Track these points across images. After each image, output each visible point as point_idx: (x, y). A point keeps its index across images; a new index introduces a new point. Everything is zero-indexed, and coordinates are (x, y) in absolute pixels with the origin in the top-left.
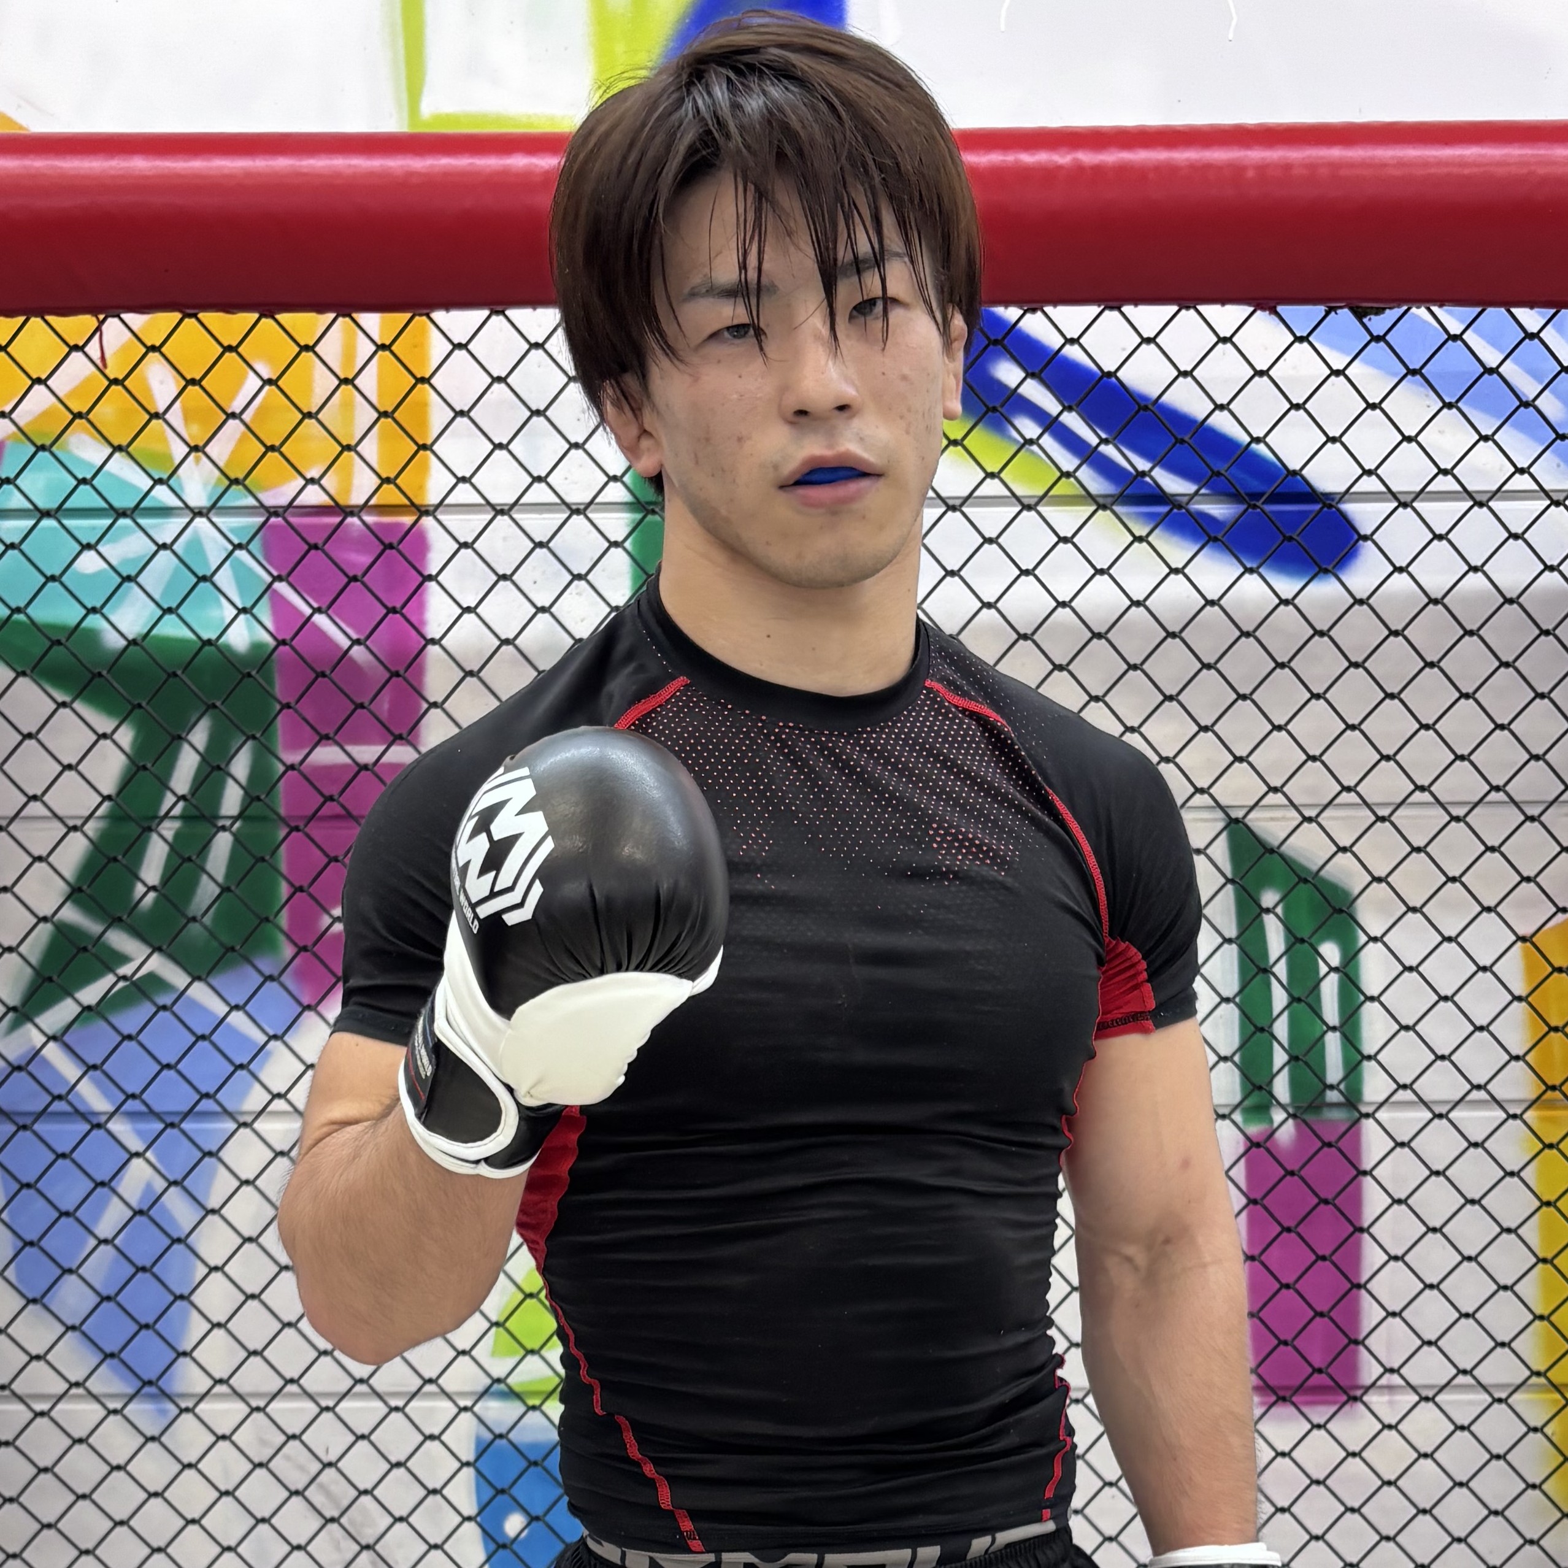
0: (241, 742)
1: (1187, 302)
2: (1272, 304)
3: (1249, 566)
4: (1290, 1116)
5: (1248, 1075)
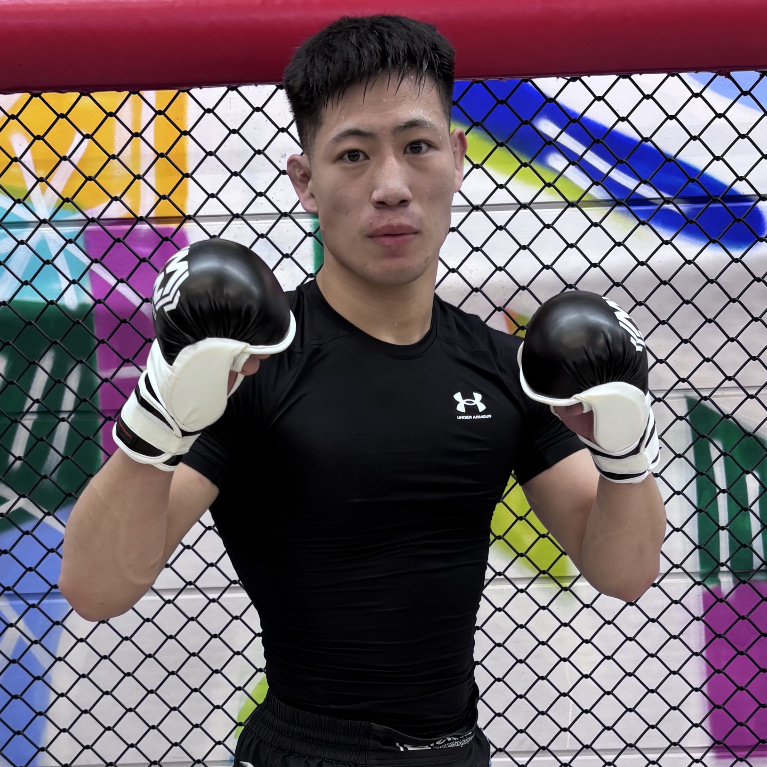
0: (72, 366)
1: (673, 71)
2: (728, 71)
3: (713, 238)
4: (741, 582)
5: (715, 556)
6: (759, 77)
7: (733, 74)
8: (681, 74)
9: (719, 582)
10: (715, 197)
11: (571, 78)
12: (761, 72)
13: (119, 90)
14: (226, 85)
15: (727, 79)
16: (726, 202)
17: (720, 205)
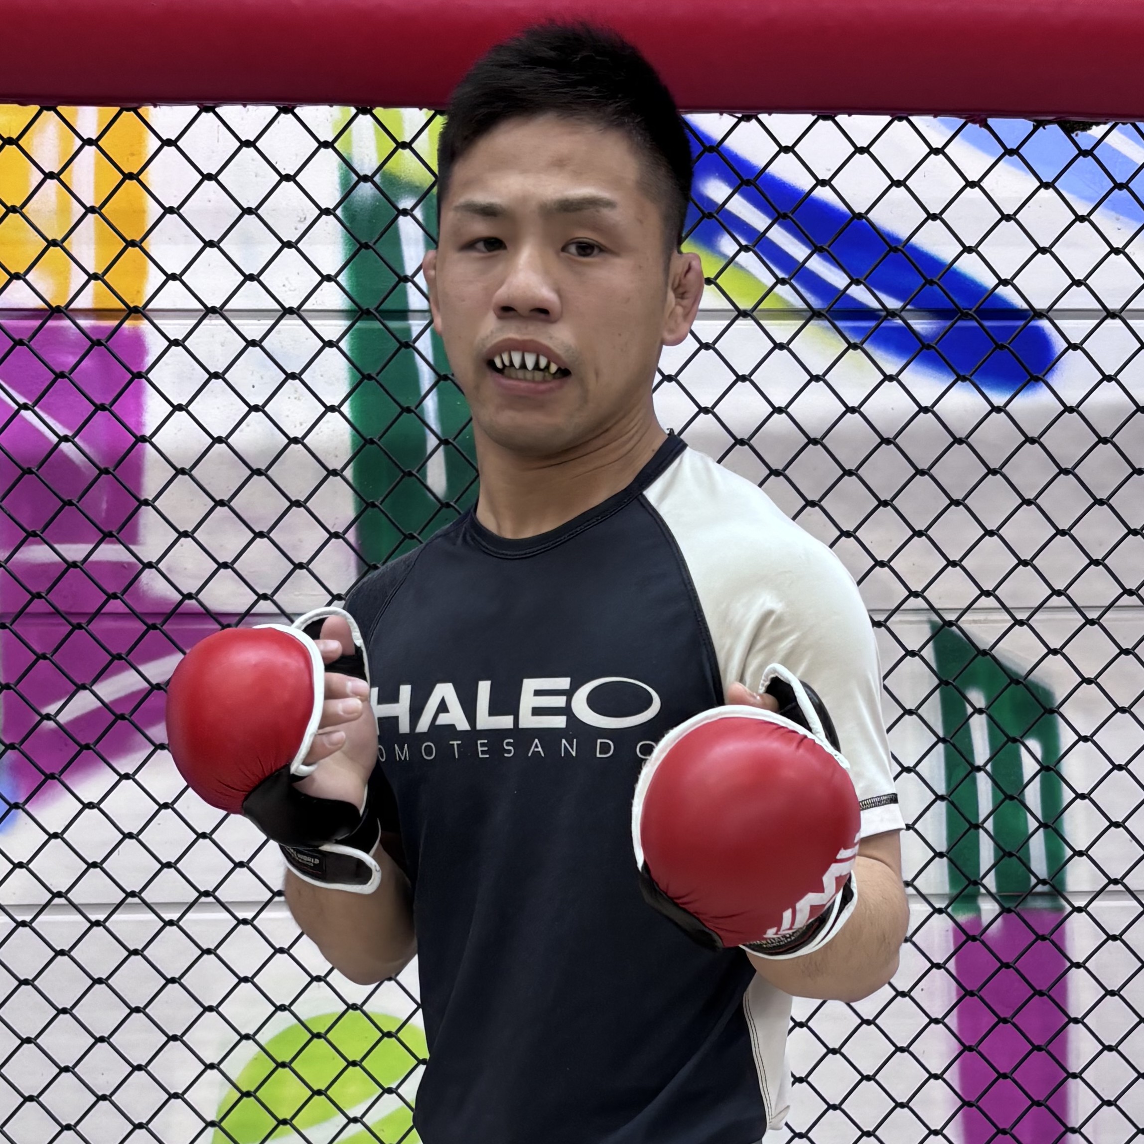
1: (900, 113)
2: (983, 116)
3: (962, 374)
4: (1004, 911)
5: (964, 870)
6: (1032, 128)
7: (991, 121)
8: (912, 118)
9: (978, 910)
10: (965, 309)
11: (743, 116)
12: (1035, 121)
13: (25, 101)
14: (198, 103)
15: (983, 129)
16: (982, 319)
17: (975, 324)
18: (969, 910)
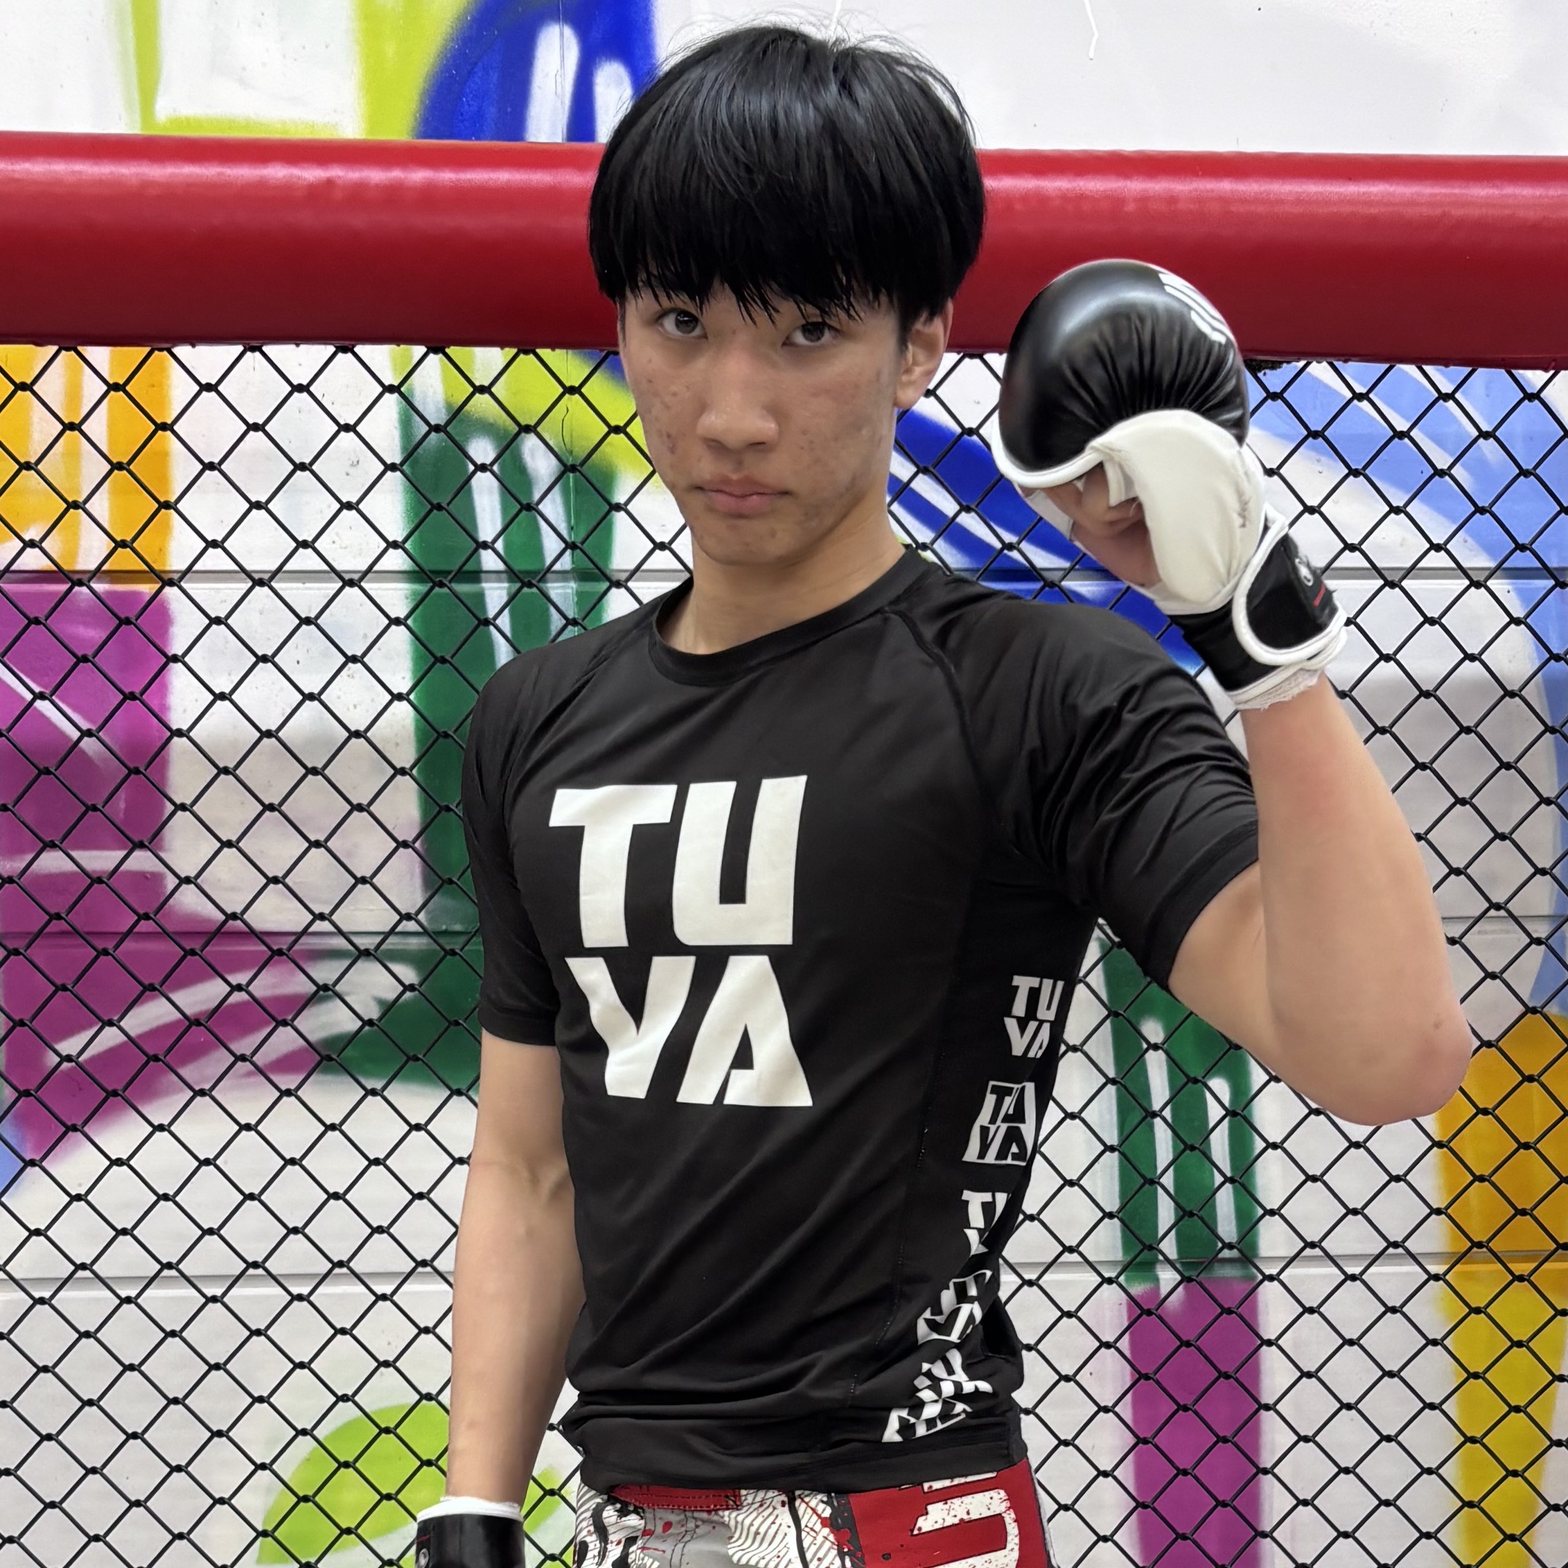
4: (1185, 1280)
5: (1137, 1232)
9: (1156, 1280)
13: (40, 341)
14: (241, 342)
18: (1144, 1280)
